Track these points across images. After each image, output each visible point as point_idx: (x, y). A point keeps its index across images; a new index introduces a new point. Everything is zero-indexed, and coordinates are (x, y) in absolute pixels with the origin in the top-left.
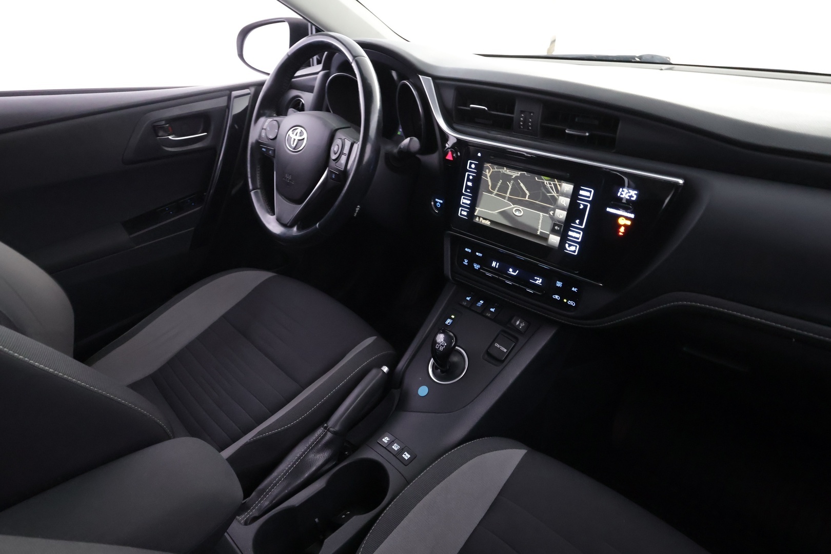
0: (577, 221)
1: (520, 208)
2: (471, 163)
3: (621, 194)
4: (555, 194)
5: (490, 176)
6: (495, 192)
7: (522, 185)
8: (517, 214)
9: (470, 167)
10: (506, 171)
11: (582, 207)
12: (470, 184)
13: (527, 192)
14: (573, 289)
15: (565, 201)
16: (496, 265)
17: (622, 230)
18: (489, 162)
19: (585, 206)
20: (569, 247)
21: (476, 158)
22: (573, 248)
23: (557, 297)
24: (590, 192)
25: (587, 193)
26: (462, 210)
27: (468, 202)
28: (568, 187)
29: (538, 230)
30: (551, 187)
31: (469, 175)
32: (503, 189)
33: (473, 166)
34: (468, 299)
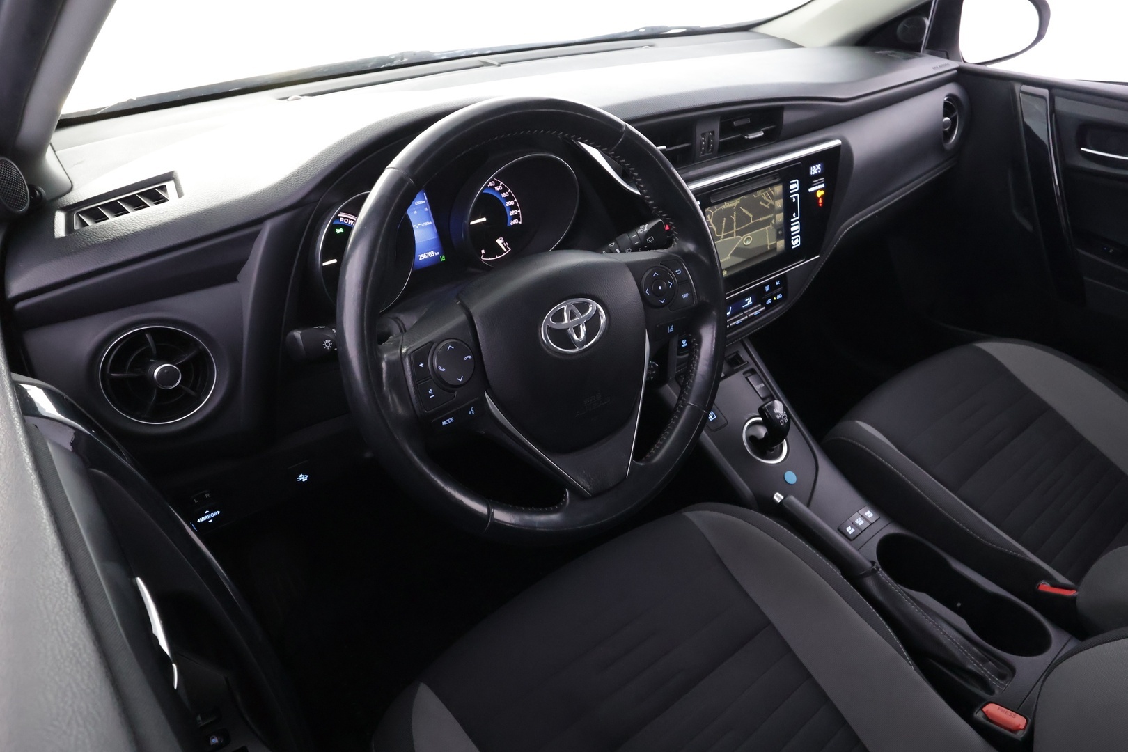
0: (794, 215)
1: (748, 235)
3: (813, 172)
4: (771, 201)
5: (713, 222)
6: (723, 234)
7: (744, 210)
8: (747, 243)
10: (727, 205)
11: (794, 200)
13: (751, 216)
15: (779, 204)
17: (820, 201)
18: (707, 207)
19: (796, 198)
20: (793, 242)
22: (796, 241)
24: (796, 182)
25: (794, 186)
28: (778, 189)
29: (767, 246)
30: (768, 197)
32: (729, 227)
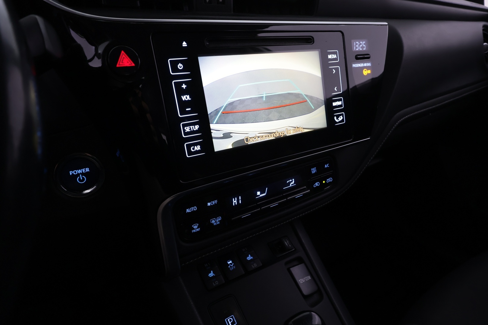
2: (174, 64)
3: (356, 48)
9: (175, 69)
11: (335, 72)
12: (186, 98)
14: (326, 166)
16: (238, 201)
19: (337, 69)
20: (337, 119)
21: (182, 52)
22: (341, 118)
23: (317, 184)
24: (336, 53)
26: (189, 146)
27: (197, 127)
31: (178, 85)
33: (180, 66)
34: (211, 274)
